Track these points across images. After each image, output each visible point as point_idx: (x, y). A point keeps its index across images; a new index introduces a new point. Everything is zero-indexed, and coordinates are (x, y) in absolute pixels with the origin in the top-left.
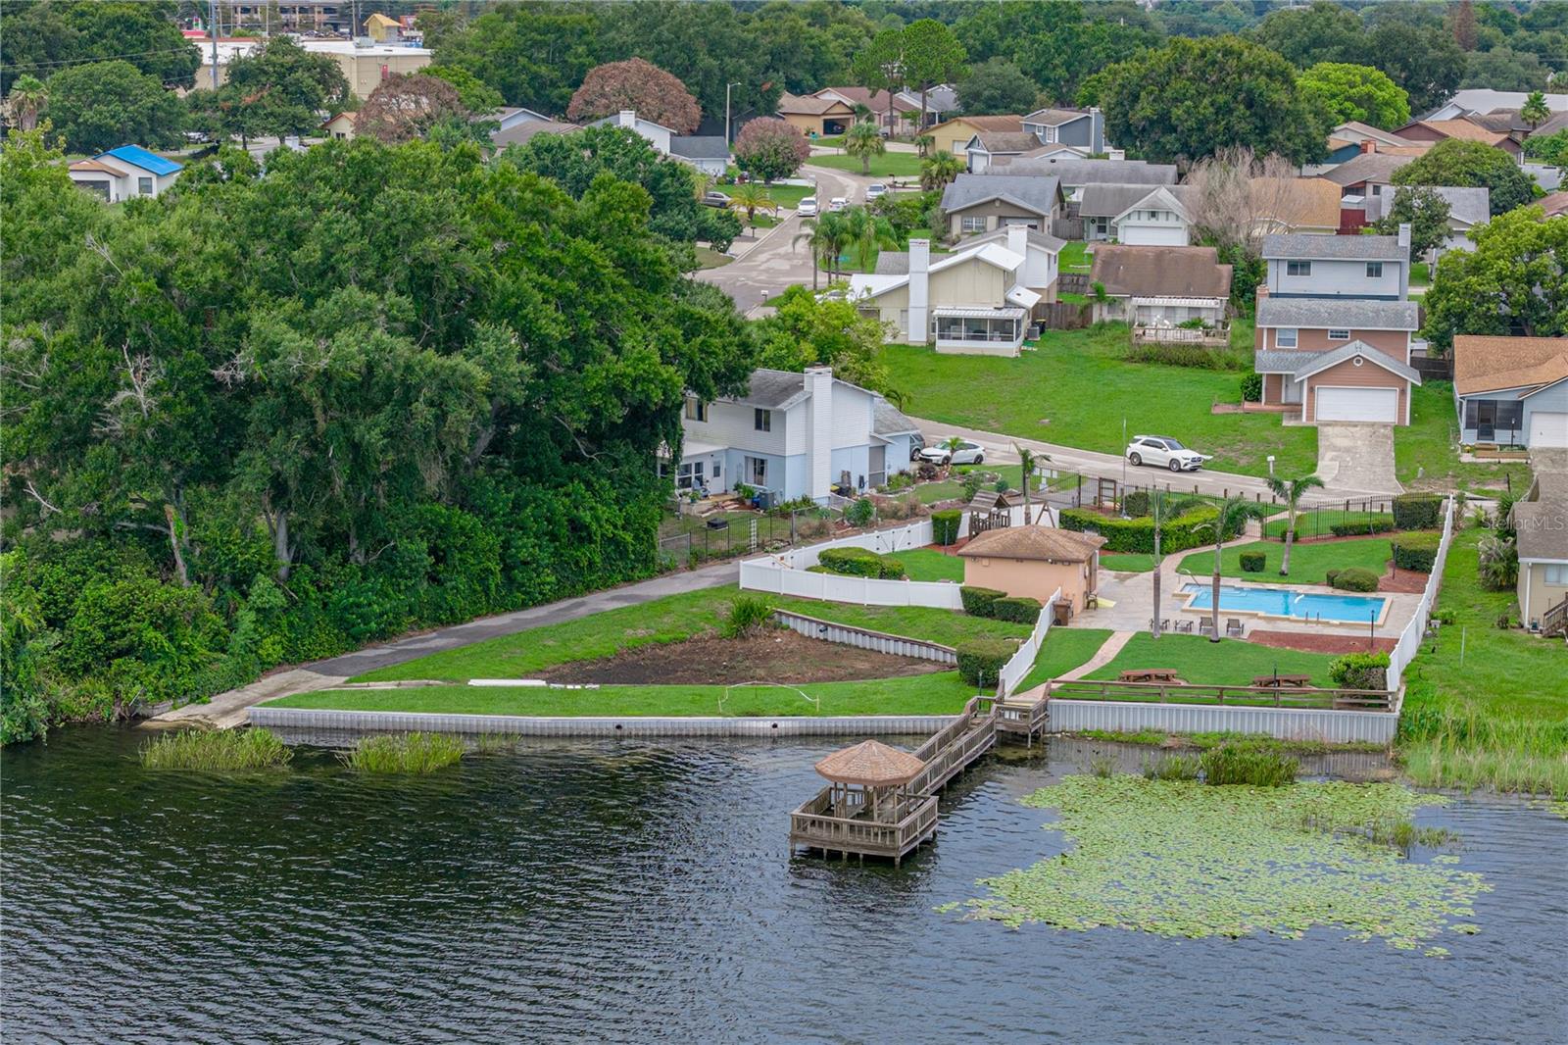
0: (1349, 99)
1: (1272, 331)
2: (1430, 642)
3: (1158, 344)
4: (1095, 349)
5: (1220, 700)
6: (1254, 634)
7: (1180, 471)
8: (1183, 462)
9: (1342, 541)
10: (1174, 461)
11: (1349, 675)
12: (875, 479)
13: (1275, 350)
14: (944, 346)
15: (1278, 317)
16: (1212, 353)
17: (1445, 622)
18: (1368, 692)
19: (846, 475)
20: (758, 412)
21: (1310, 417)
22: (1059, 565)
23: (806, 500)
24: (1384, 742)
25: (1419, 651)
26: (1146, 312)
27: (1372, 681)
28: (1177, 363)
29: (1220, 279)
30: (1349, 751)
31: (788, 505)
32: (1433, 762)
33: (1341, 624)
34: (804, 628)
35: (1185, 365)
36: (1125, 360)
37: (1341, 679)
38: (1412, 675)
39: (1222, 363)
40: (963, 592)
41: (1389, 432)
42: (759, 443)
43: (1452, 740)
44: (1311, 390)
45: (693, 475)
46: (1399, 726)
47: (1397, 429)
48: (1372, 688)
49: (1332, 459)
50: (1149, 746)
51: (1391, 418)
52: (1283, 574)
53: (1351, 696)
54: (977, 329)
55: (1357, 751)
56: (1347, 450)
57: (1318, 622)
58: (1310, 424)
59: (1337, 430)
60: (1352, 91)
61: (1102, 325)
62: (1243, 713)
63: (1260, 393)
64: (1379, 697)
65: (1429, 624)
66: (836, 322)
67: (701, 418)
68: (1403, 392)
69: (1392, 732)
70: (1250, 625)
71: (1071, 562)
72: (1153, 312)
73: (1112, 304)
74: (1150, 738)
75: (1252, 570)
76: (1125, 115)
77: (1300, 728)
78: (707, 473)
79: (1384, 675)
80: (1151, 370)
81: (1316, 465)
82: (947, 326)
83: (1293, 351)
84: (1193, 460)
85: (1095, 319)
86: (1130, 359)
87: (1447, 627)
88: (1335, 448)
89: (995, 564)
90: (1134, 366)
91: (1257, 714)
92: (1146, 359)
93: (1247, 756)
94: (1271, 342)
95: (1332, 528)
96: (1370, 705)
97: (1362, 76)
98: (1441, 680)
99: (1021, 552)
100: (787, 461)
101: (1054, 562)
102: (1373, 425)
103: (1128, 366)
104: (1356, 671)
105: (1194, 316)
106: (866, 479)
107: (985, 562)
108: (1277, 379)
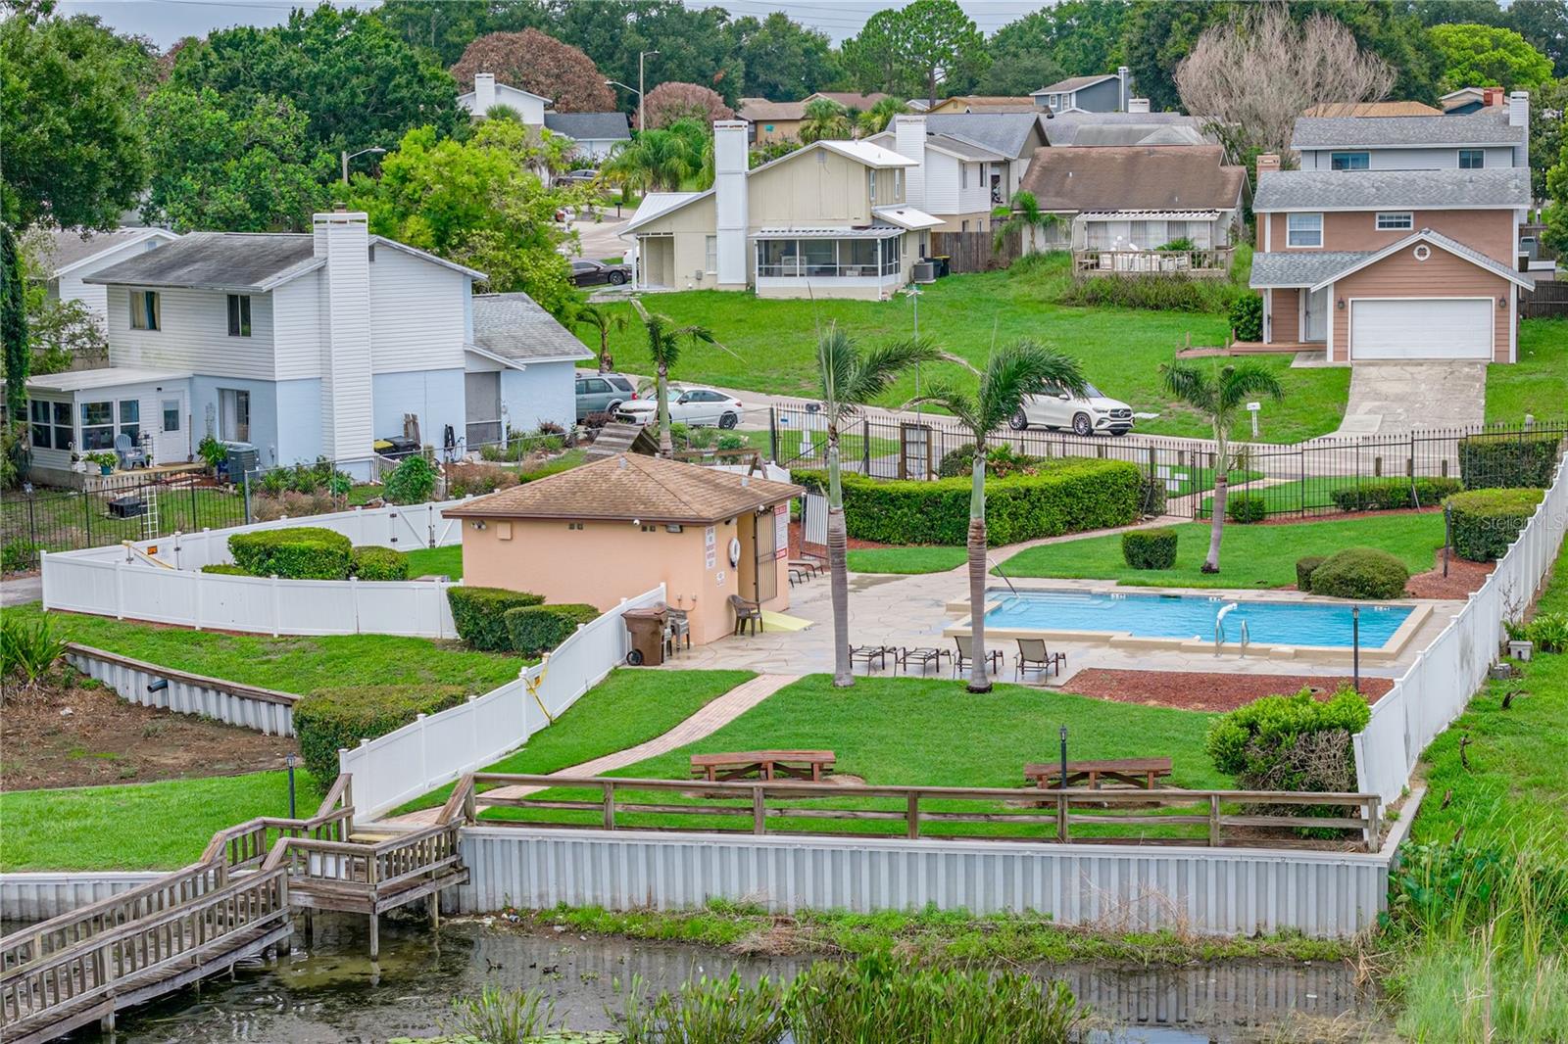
0: (1475, 66)
1: (1279, 218)
2: (1506, 686)
3: (1116, 278)
4: (1016, 289)
5: (910, 824)
6: (1085, 676)
7: (1090, 433)
8: (1095, 417)
9: (1355, 520)
10: (1079, 416)
11: (1253, 753)
12: (479, 434)
13: (1286, 252)
14: (768, 287)
15: (1288, 195)
16: (1199, 285)
17: (1546, 646)
18: (1303, 797)
19: (411, 422)
20: (232, 299)
21: (1340, 354)
22: (660, 532)
23: (324, 467)
24: (1351, 934)
25: (1472, 705)
26: (1101, 232)
27: (1319, 767)
28: (1144, 305)
29: (1224, 184)
30: (1251, 961)
31: (281, 474)
32: (1471, 998)
33: (1297, 655)
34: (133, 687)
35: (1157, 307)
36: (1060, 302)
37: (1232, 761)
38: (1444, 761)
39: (1217, 302)
40: (451, 595)
41: (1480, 372)
42: (234, 358)
43: (1533, 931)
44: (1341, 305)
45: (117, 424)
46: (1393, 892)
47: (1490, 368)
48: (1317, 786)
49: (1370, 412)
50: (712, 948)
51: (1485, 351)
52: (1208, 570)
53: (1265, 810)
54: (821, 256)
55: (1272, 961)
56: (1400, 398)
57: (1243, 651)
58: (1340, 364)
59: (1385, 371)
60: (1478, 58)
61: (1035, 257)
62: (969, 858)
63: (1260, 326)
64: (1339, 811)
65: (1504, 650)
66: (466, 178)
67: (153, 326)
68: (1503, 303)
69: (1373, 904)
70: (1079, 659)
71: (683, 525)
72: (1112, 231)
73: (1051, 224)
74: (715, 928)
75: (1149, 565)
76: (1153, 57)
77: (1125, 901)
78: (150, 421)
79: (1348, 753)
80: (1102, 316)
81: (1339, 420)
82: (773, 254)
83: (1315, 252)
84: (1115, 413)
85: (1025, 250)
86: (1070, 301)
87: (1549, 656)
88: (1378, 396)
89: (523, 532)
90: (1074, 311)
91: (1008, 859)
92: (1095, 300)
93: (924, 981)
94: (1278, 239)
95: (1335, 496)
96: (1315, 835)
97: (1492, 40)
98: (1522, 771)
99: (578, 506)
100: (280, 389)
101: (649, 525)
102: (1451, 362)
103: (1065, 311)
104: (1274, 741)
105: (1177, 235)
106: (460, 432)
107: (503, 530)
108: (1289, 298)
